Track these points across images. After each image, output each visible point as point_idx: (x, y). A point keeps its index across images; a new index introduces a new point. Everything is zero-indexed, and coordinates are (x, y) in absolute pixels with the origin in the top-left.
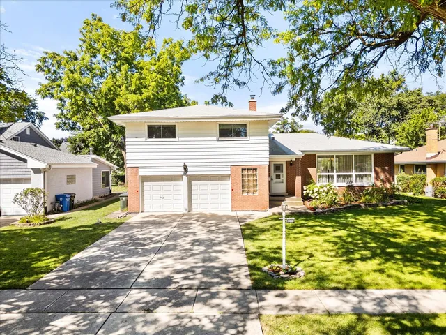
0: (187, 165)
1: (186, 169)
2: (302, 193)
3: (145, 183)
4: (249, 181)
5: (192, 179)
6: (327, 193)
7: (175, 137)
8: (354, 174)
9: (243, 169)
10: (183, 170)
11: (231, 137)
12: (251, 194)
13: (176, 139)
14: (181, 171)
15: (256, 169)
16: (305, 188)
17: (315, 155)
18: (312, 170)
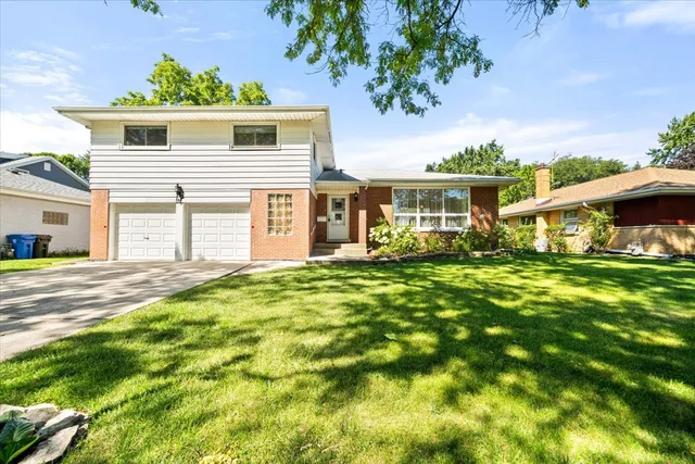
0: (183, 187)
1: (180, 192)
2: (368, 238)
3: (121, 216)
4: (280, 214)
5: (192, 209)
6: (402, 237)
7: (166, 144)
8: (443, 214)
9: (270, 196)
10: (175, 194)
11: (253, 144)
12: (282, 234)
13: (167, 147)
14: (172, 197)
15: (290, 196)
16: (372, 229)
17: (390, 188)
18: (385, 208)
